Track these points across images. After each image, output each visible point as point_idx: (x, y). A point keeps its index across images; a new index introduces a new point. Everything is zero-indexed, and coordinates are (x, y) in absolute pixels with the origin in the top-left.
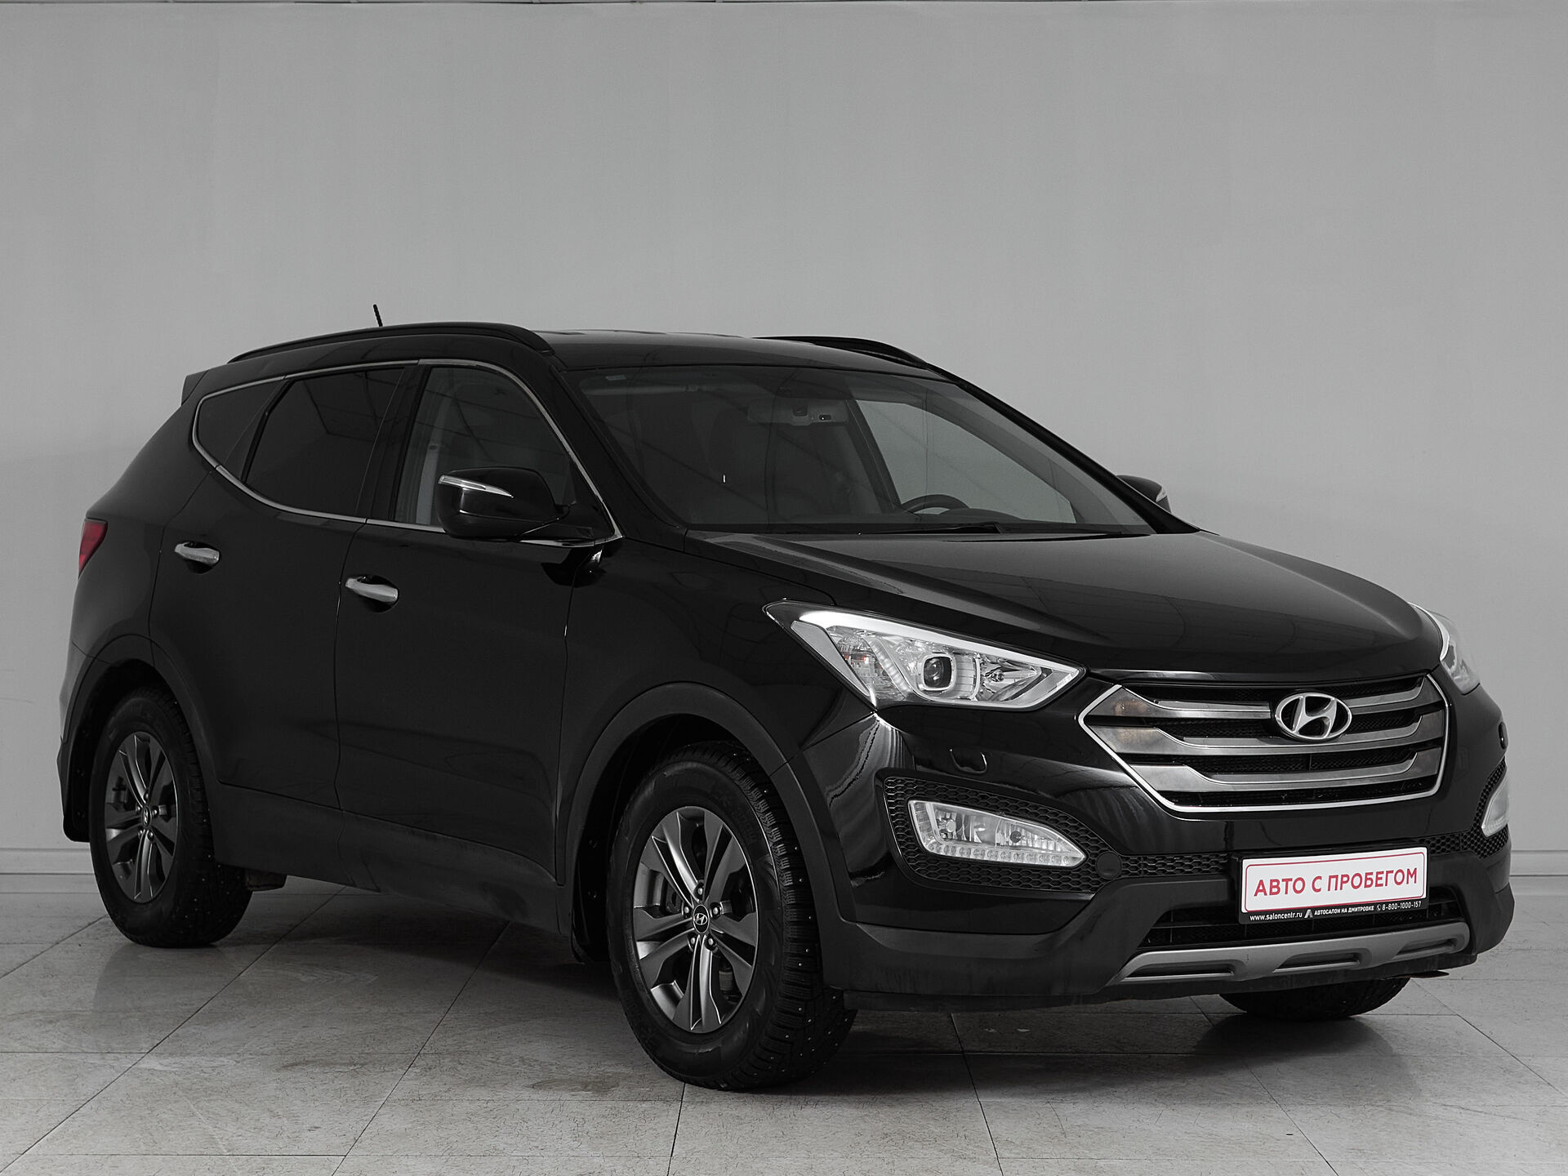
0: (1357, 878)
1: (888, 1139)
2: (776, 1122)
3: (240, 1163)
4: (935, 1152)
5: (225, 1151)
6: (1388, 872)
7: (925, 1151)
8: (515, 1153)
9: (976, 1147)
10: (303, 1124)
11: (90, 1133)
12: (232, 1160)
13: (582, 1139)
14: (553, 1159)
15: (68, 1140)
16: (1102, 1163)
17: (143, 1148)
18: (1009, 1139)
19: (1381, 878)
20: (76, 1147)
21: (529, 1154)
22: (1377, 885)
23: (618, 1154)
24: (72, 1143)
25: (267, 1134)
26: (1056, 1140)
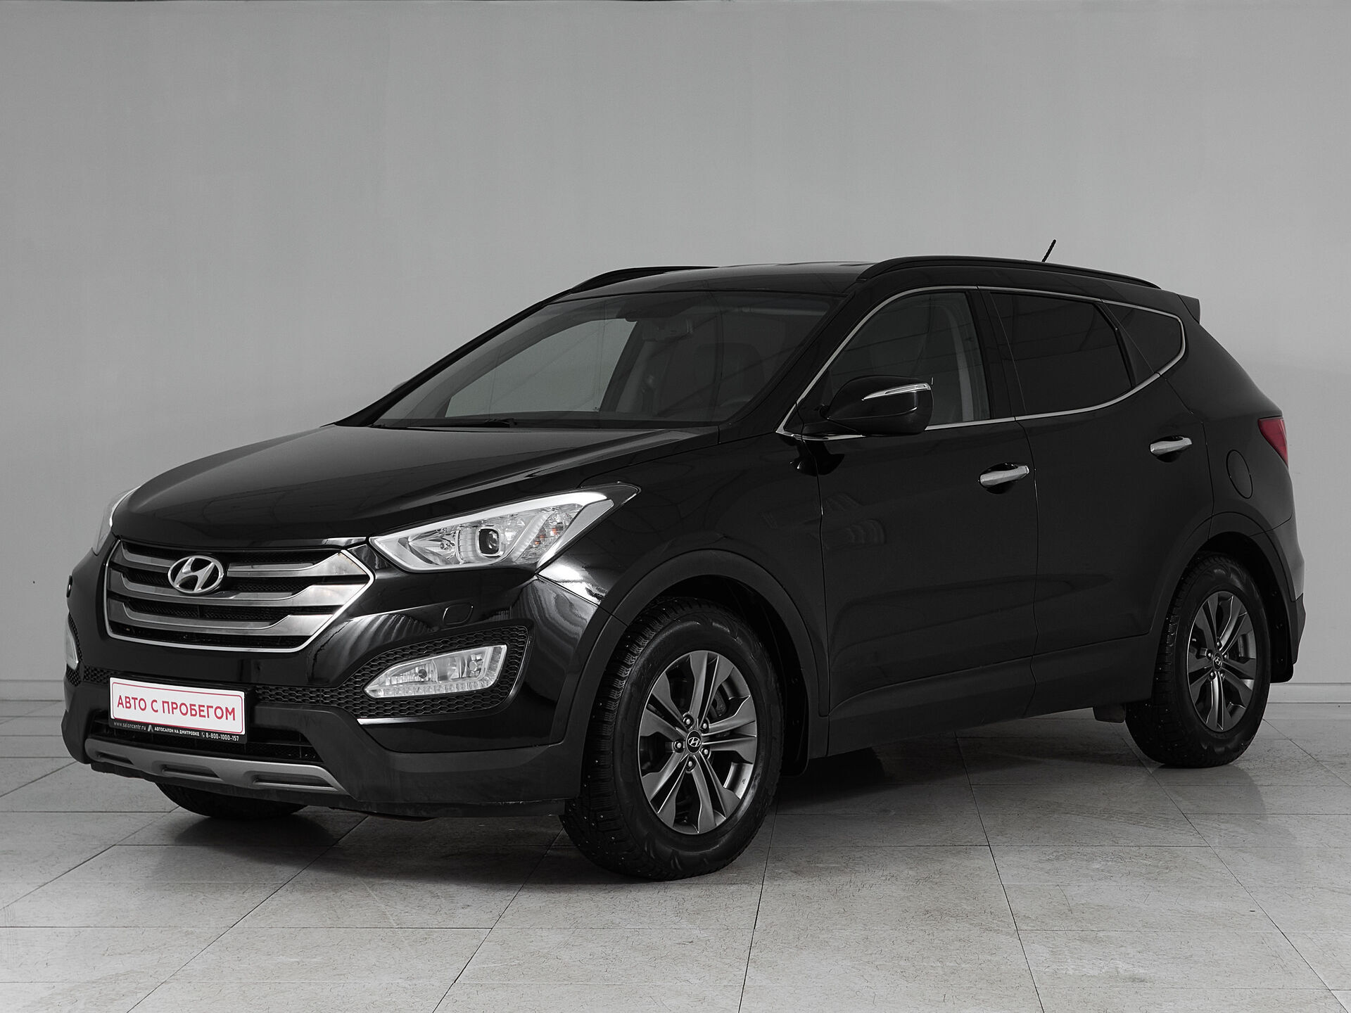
0: (183, 707)
1: (928, 915)
2: (839, 901)
3: (407, 934)
4: (967, 925)
5: (395, 925)
6: (208, 707)
7: (959, 925)
8: (628, 926)
9: (999, 921)
10: (457, 903)
11: (287, 910)
12: (400, 931)
13: (682, 915)
14: (659, 931)
15: (269, 916)
16: (1101, 934)
17: (329, 922)
18: (1027, 915)
19: (203, 711)
20: (275, 922)
21: (639, 927)
22: (200, 716)
23: (711, 927)
24: (271, 918)
25: (429, 911)
26: (1064, 916)
